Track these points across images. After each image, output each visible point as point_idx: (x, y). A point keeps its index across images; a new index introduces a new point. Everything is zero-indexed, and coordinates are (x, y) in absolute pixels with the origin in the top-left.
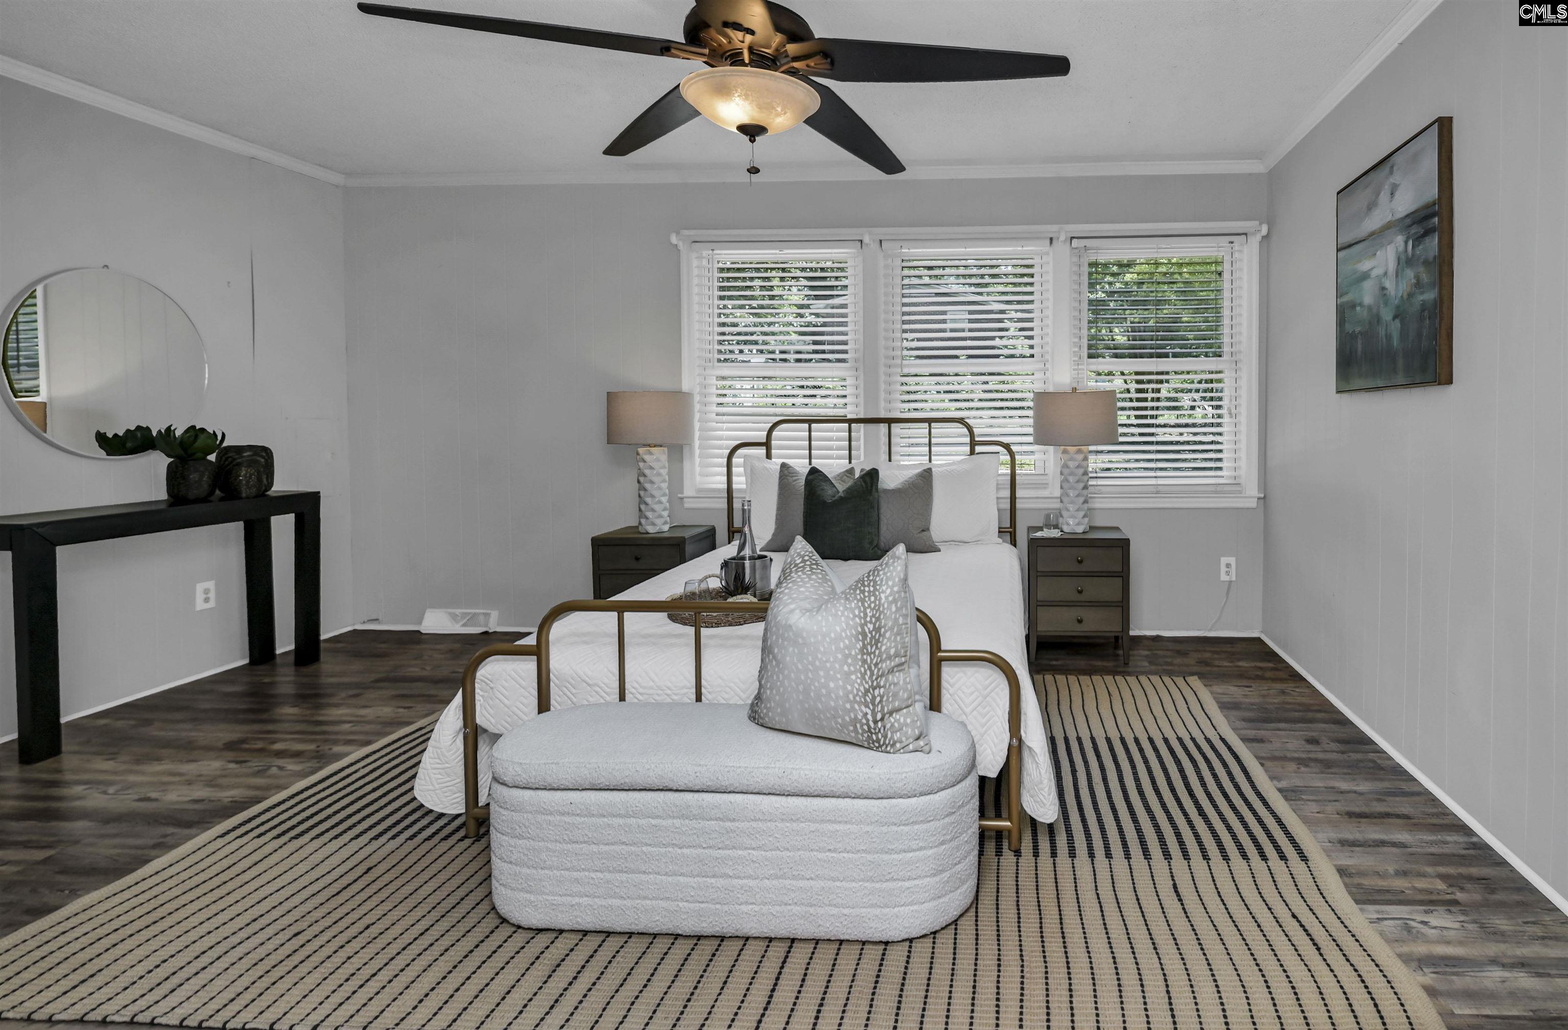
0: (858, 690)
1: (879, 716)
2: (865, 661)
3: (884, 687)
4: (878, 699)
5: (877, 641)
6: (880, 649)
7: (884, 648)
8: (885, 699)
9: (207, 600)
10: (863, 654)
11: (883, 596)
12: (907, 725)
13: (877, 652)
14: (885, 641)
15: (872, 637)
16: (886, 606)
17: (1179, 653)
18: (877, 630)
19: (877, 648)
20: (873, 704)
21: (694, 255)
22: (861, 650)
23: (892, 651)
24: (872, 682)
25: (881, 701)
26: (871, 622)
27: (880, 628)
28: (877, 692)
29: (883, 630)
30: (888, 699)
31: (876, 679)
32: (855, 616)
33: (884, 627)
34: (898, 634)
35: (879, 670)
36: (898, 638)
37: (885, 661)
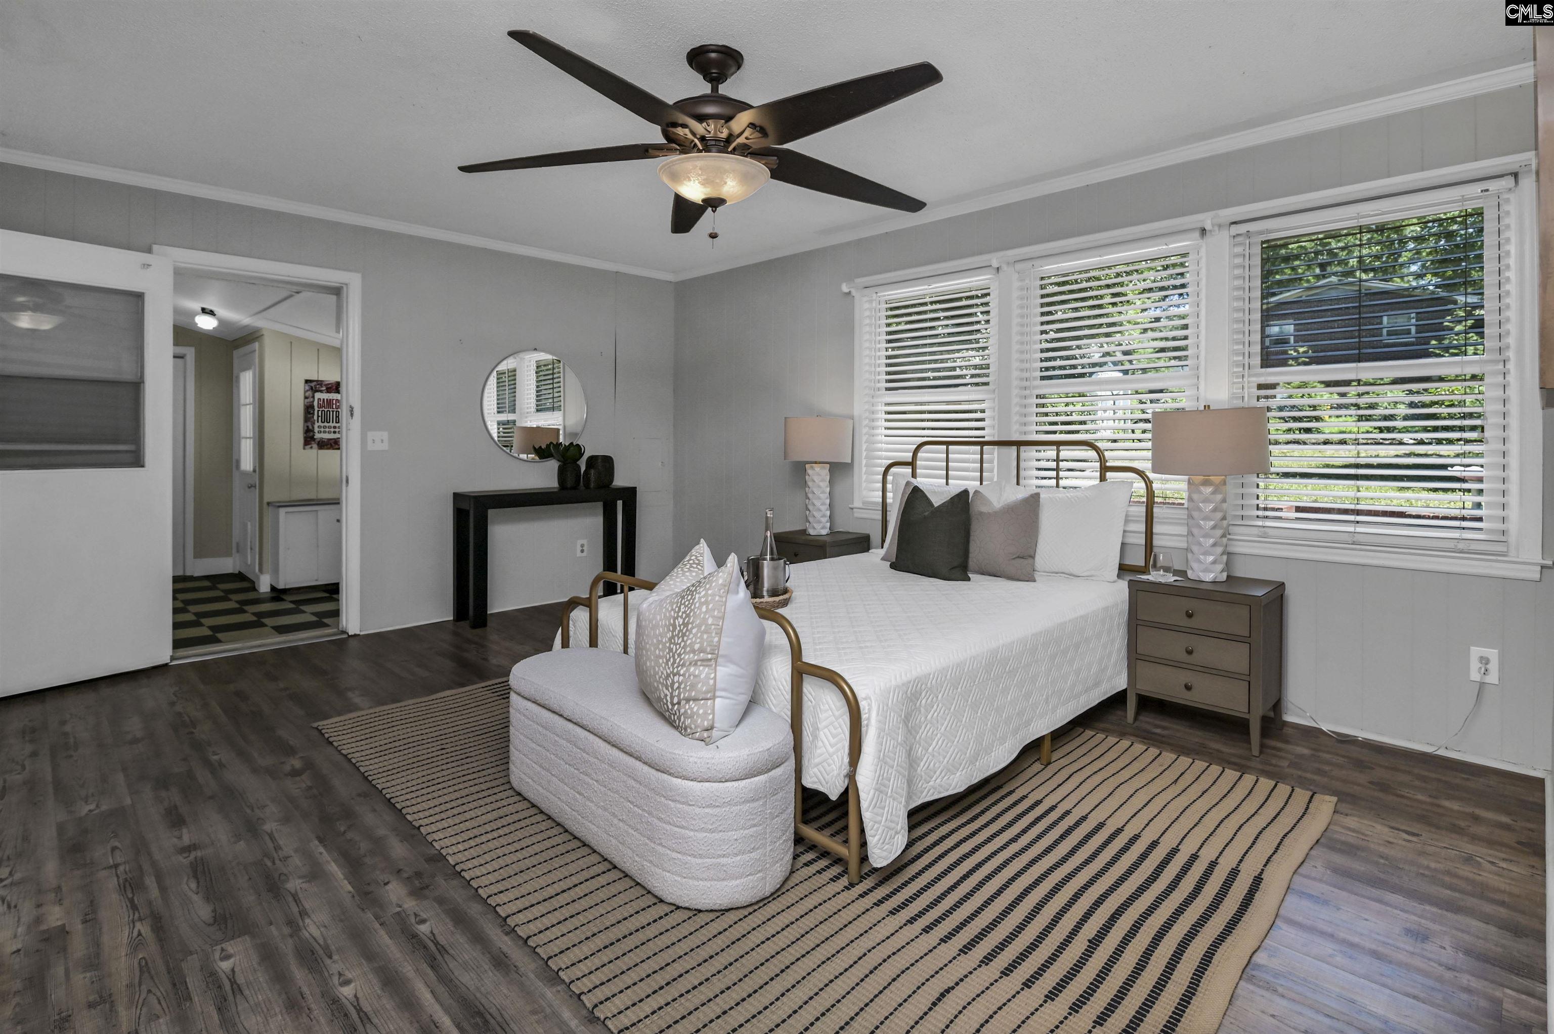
0: (662, 673)
1: (676, 700)
2: (671, 650)
3: (684, 675)
4: (676, 685)
5: (684, 635)
6: (685, 643)
7: (689, 642)
8: (682, 686)
9: (582, 551)
10: (671, 643)
11: (697, 596)
12: (698, 715)
13: (683, 644)
14: (691, 636)
15: (681, 631)
16: (697, 605)
17: (1360, 765)
18: (685, 625)
19: (683, 641)
20: (672, 688)
21: (865, 299)
22: (670, 639)
23: (697, 646)
24: (673, 669)
25: (679, 688)
26: (681, 617)
27: (688, 623)
28: (676, 678)
29: (690, 626)
30: (685, 688)
31: (677, 667)
32: (672, 609)
33: (692, 623)
34: (706, 632)
35: (681, 660)
36: (705, 636)
37: (689, 653)
